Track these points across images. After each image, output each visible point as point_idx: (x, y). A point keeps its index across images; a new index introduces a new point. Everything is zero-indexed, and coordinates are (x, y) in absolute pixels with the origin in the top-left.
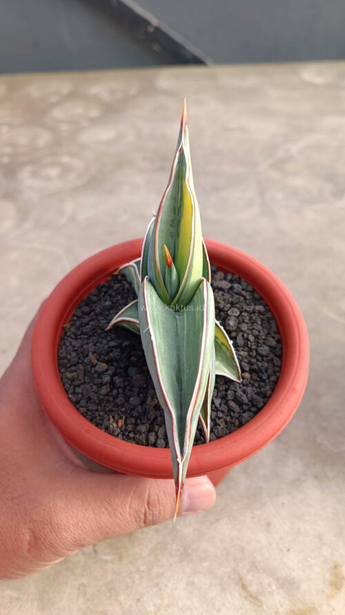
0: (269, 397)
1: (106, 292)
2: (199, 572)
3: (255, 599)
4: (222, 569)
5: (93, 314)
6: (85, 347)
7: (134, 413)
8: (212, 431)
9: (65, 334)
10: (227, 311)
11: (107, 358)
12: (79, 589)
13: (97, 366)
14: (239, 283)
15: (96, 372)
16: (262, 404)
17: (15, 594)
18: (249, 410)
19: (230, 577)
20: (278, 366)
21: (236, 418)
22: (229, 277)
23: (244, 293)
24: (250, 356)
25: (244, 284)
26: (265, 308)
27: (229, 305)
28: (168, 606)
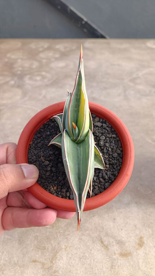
0: (117, 176)
1: (47, 127)
2: (84, 235)
3: (106, 247)
4: (93, 235)
5: (42, 137)
6: (39, 153)
7: (61, 184)
8: (92, 191)
9: (30, 147)
10: (100, 137)
11: (49, 159)
12: (35, 237)
13: (45, 163)
14: (105, 123)
15: (44, 165)
16: (114, 179)
17: (9, 237)
18: (108, 182)
19: (96, 238)
20: (121, 162)
21: (103, 185)
22: (101, 120)
23: (107, 128)
24: (109, 158)
25: (108, 124)
26: (116, 135)
27: (101, 134)
28: (70, 247)
